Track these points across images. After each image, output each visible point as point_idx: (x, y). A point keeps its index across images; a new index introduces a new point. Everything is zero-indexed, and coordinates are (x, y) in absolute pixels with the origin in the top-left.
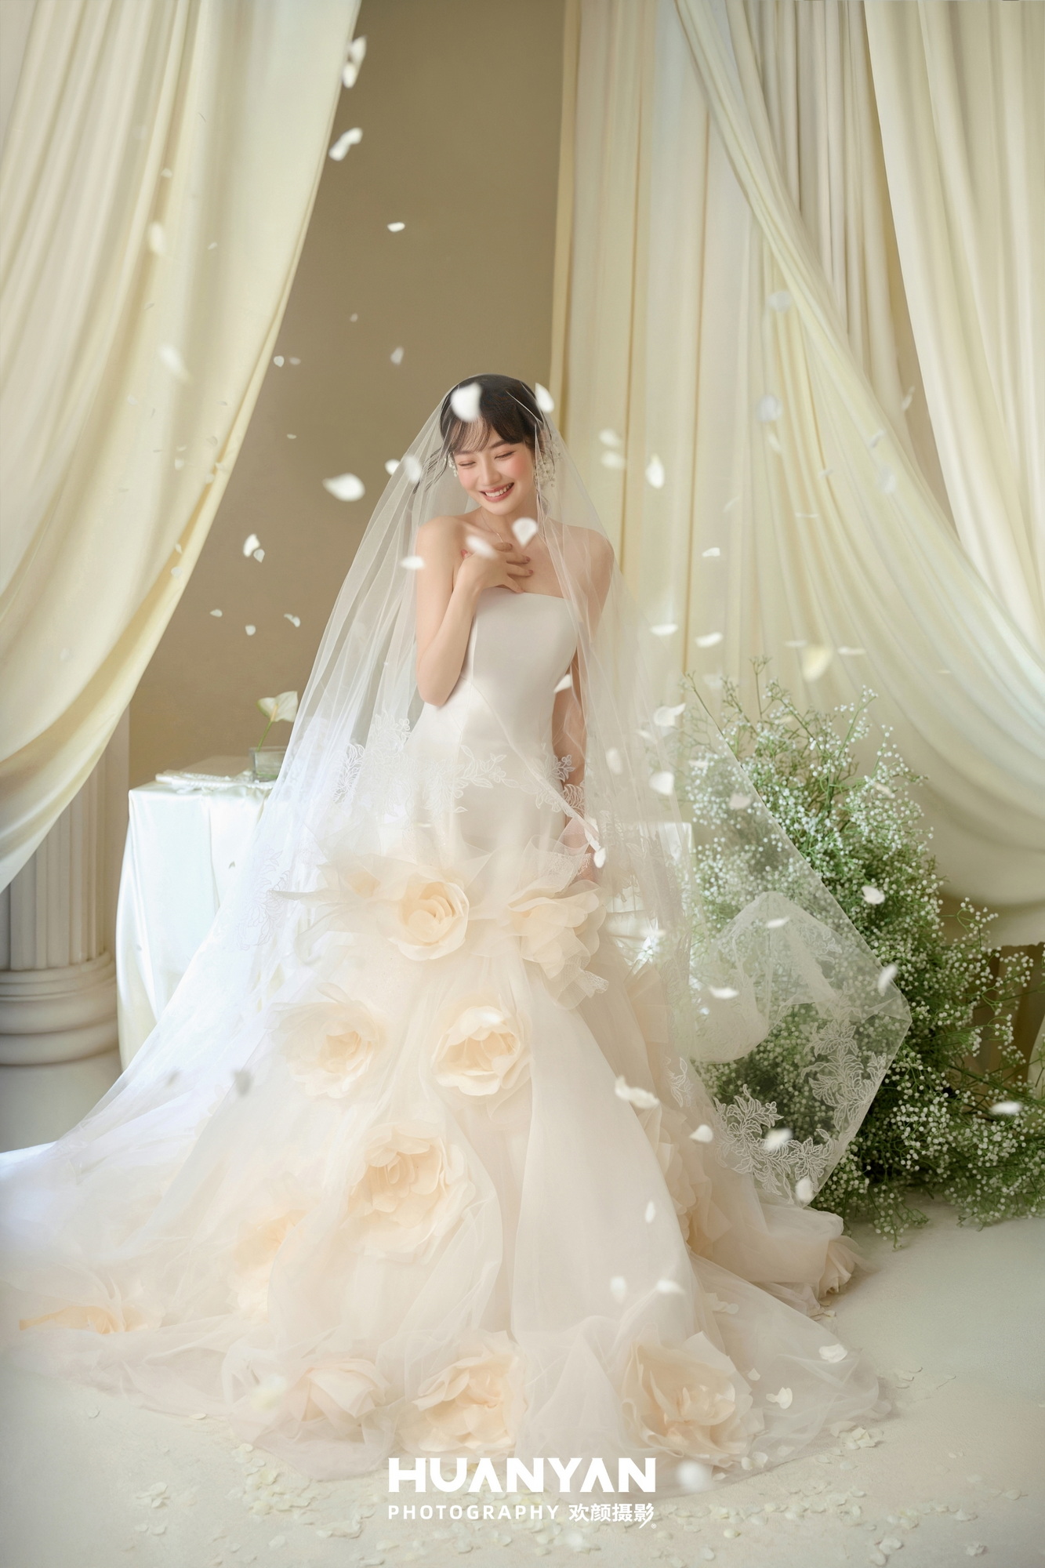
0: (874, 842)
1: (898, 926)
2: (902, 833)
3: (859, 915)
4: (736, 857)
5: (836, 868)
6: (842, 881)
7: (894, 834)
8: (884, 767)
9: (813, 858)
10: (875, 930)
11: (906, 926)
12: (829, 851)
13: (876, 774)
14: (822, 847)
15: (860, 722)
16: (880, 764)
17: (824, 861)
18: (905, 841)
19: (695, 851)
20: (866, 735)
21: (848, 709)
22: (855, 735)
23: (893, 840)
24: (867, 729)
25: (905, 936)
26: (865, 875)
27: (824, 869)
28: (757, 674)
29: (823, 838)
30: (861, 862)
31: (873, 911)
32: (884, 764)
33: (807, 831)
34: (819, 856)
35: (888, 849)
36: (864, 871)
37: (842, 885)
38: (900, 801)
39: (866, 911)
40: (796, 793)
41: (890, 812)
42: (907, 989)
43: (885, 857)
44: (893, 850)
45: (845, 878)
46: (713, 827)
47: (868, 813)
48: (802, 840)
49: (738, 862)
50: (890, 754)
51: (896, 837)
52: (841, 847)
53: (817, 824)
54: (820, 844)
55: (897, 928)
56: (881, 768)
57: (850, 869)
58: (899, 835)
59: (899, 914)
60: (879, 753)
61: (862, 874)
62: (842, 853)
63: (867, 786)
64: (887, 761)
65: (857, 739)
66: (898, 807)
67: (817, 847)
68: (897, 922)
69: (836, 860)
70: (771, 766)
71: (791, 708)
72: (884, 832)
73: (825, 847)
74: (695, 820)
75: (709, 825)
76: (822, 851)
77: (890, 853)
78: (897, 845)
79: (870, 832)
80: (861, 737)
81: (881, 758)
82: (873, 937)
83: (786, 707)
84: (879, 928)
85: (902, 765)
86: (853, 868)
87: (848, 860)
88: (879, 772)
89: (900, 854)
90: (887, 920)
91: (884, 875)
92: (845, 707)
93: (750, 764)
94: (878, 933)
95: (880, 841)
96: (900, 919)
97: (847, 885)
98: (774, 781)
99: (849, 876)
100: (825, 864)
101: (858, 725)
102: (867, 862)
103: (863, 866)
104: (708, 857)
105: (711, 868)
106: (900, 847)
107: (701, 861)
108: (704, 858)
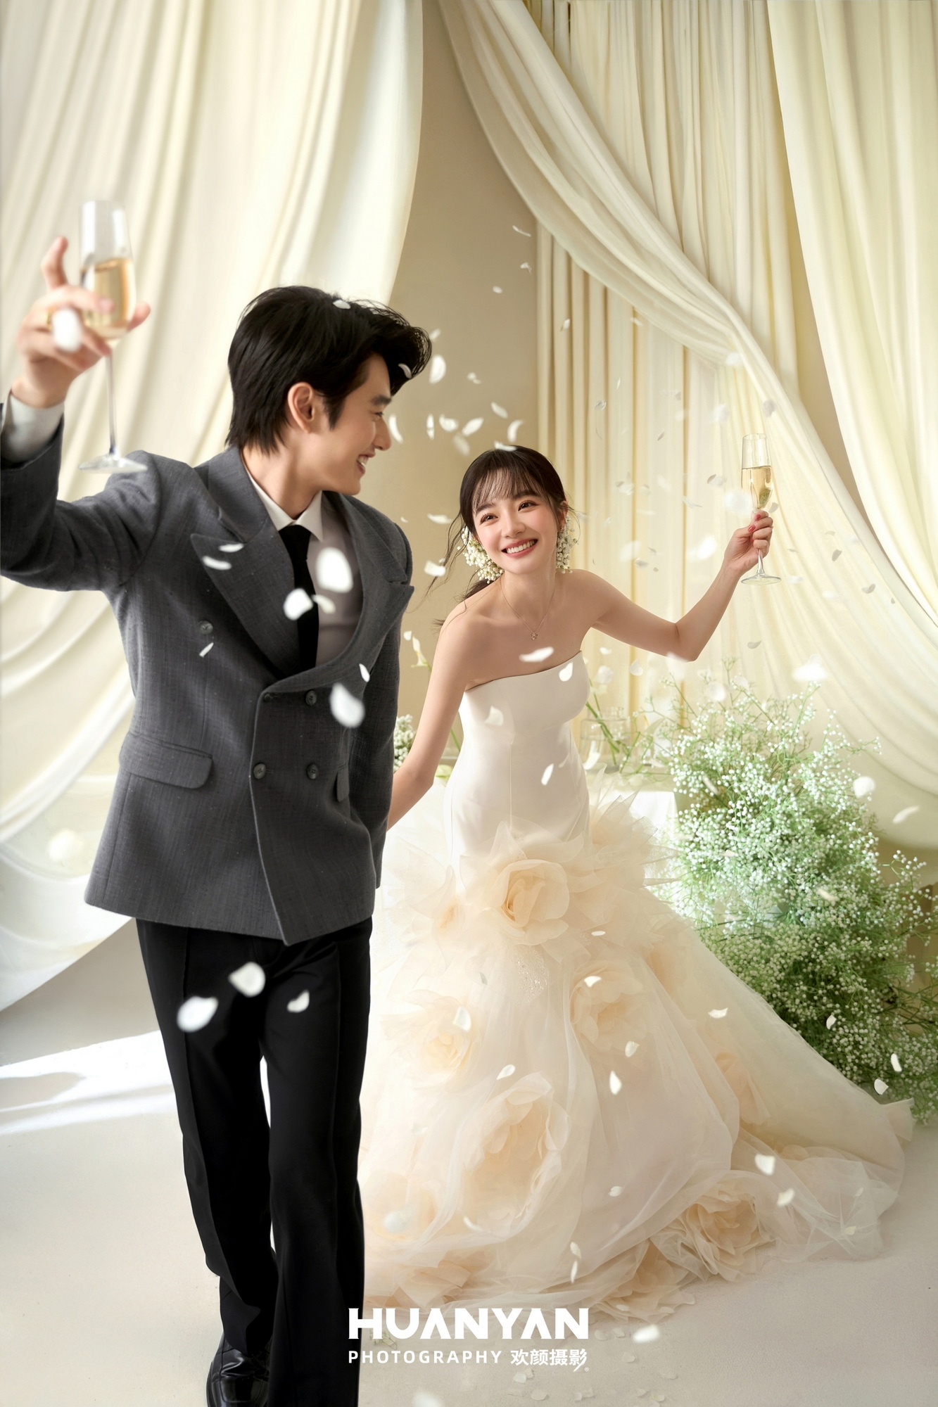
0: (824, 804)
1: (844, 872)
2: (846, 797)
3: (811, 865)
4: (710, 819)
5: (792, 826)
6: (797, 837)
7: (839, 798)
8: (830, 743)
9: (773, 817)
10: (824, 877)
11: (850, 873)
12: (786, 812)
13: (823, 749)
14: (781, 809)
15: (808, 708)
16: (827, 740)
17: (782, 820)
18: (848, 804)
19: (677, 816)
20: (813, 718)
21: (798, 698)
22: (805, 718)
23: (839, 803)
24: (814, 713)
25: (849, 881)
26: (815, 831)
27: (783, 827)
28: (728, 671)
29: (782, 801)
30: (812, 821)
31: (824, 861)
32: (830, 741)
33: (769, 796)
34: (779, 816)
35: (835, 809)
36: (814, 828)
37: (797, 840)
38: (843, 771)
39: (817, 861)
40: (758, 766)
41: (836, 780)
42: (851, 925)
43: (833, 816)
44: (839, 811)
45: (799, 834)
46: (691, 795)
47: (818, 781)
48: (765, 803)
49: (711, 823)
50: (834, 733)
51: (841, 800)
52: (796, 809)
53: (777, 790)
54: (779, 806)
55: (843, 874)
56: (827, 744)
57: (803, 827)
58: (844, 799)
59: (845, 863)
60: (825, 732)
61: (813, 831)
62: (797, 814)
63: (816, 760)
64: (832, 739)
65: (806, 721)
66: (843, 775)
67: (777, 809)
68: (843, 869)
69: (792, 820)
70: (737, 744)
71: (753, 698)
72: (831, 796)
73: (783, 809)
74: (675, 790)
75: (688, 793)
76: (781, 812)
77: (837, 813)
78: (842, 806)
79: (820, 796)
80: (809, 720)
81: (826, 736)
82: (823, 882)
83: (749, 697)
84: (828, 874)
85: (845, 741)
86: (805, 826)
87: (801, 820)
88: (826, 747)
89: (845, 812)
90: (835, 867)
91: (831, 831)
92: (796, 696)
93: (721, 744)
94: (827, 879)
95: (828, 803)
96: (845, 867)
97: (800, 841)
98: (741, 757)
99: (802, 833)
100: (783, 822)
101: (806, 709)
102: (818, 821)
103: (815, 825)
104: (687, 820)
105: (691, 829)
106: (844, 808)
107: (682, 823)
108: (684, 821)
